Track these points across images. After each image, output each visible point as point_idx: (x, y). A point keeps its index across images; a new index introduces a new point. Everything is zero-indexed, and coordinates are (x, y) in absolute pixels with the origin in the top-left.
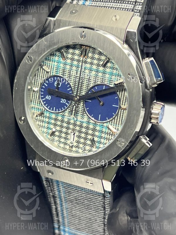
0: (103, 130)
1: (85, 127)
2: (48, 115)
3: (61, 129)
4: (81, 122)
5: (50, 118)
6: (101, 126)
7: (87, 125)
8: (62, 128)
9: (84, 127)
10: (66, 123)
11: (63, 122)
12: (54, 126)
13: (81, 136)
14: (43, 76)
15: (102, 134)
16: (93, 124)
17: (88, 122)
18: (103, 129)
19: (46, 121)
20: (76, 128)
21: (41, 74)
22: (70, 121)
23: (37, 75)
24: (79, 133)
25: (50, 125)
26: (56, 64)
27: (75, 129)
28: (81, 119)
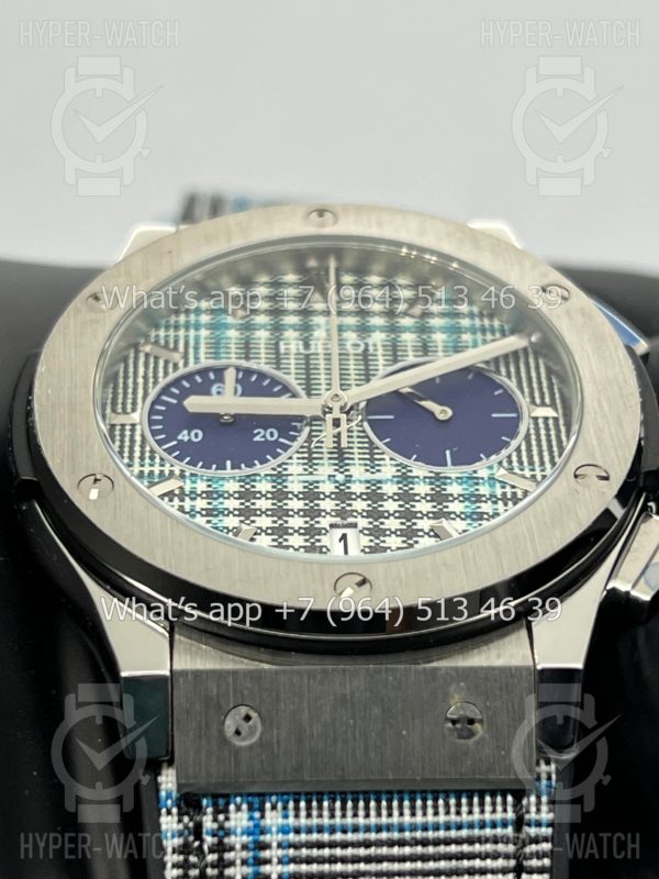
0: (482, 492)
1: (395, 494)
2: (201, 486)
3: (280, 522)
4: (368, 482)
5: (215, 496)
6: (465, 480)
7: (400, 488)
8: (285, 518)
9: (389, 497)
10: (301, 496)
11: (287, 498)
12: (243, 518)
13: (382, 527)
14: (151, 375)
15: (478, 504)
16: (427, 480)
17: (405, 478)
18: (477, 490)
19: (198, 510)
20: (350, 505)
21: (141, 370)
22: (317, 487)
23: (121, 374)
24: (371, 520)
25: (221, 517)
26: (204, 333)
27: (348, 508)
28: (368, 474)
